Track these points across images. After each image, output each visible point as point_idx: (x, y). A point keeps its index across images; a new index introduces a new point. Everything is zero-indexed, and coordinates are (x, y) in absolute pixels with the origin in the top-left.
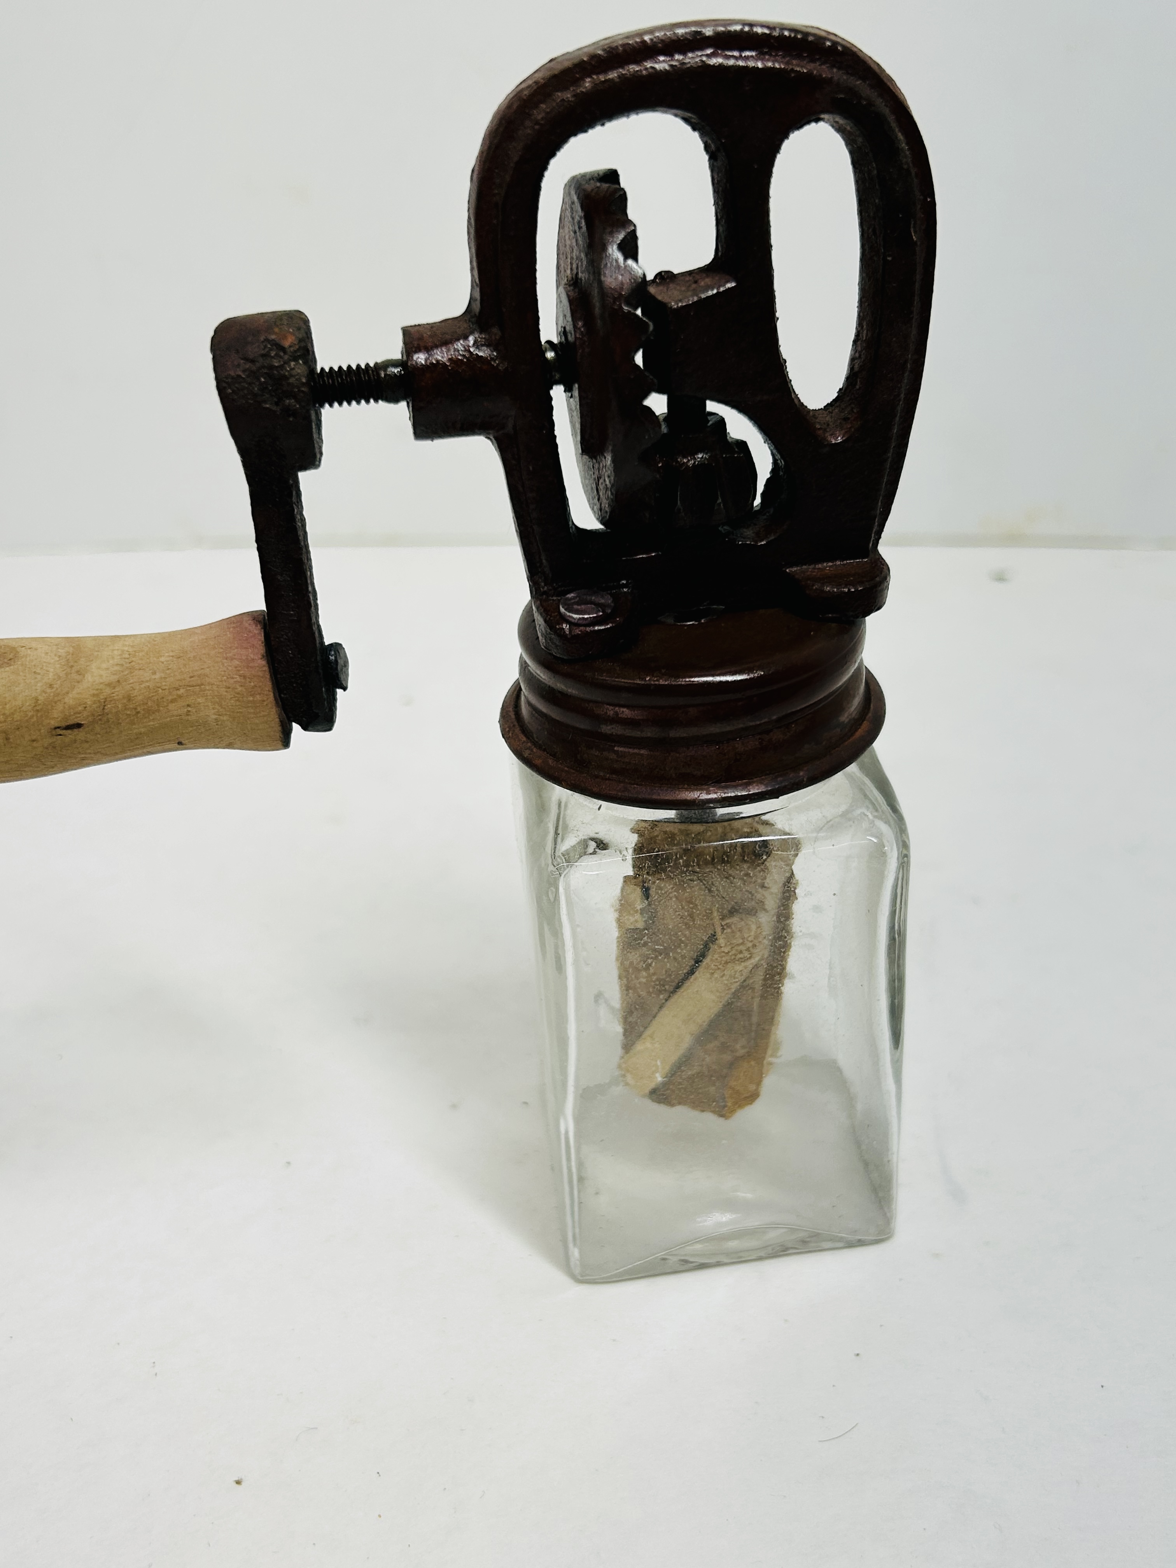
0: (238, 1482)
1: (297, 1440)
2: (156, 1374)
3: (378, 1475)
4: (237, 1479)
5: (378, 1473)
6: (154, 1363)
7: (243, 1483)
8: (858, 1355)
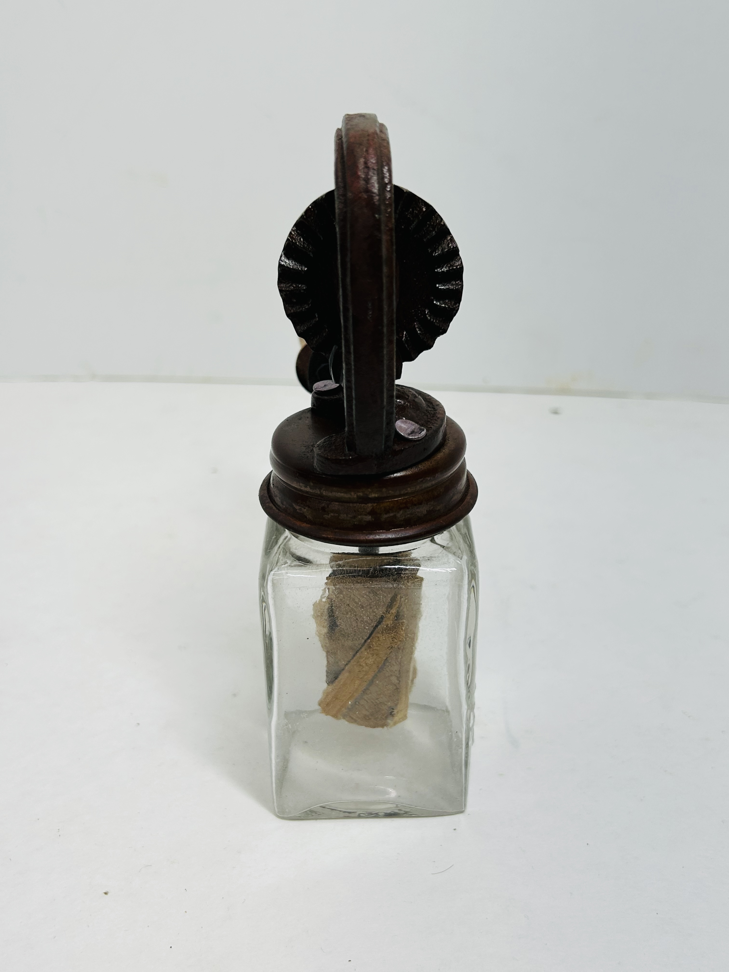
0: (106, 893)
1: (140, 872)
2: (60, 836)
3: (185, 890)
4: (105, 892)
5: (186, 889)
6: (59, 829)
7: (109, 894)
8: (455, 829)
